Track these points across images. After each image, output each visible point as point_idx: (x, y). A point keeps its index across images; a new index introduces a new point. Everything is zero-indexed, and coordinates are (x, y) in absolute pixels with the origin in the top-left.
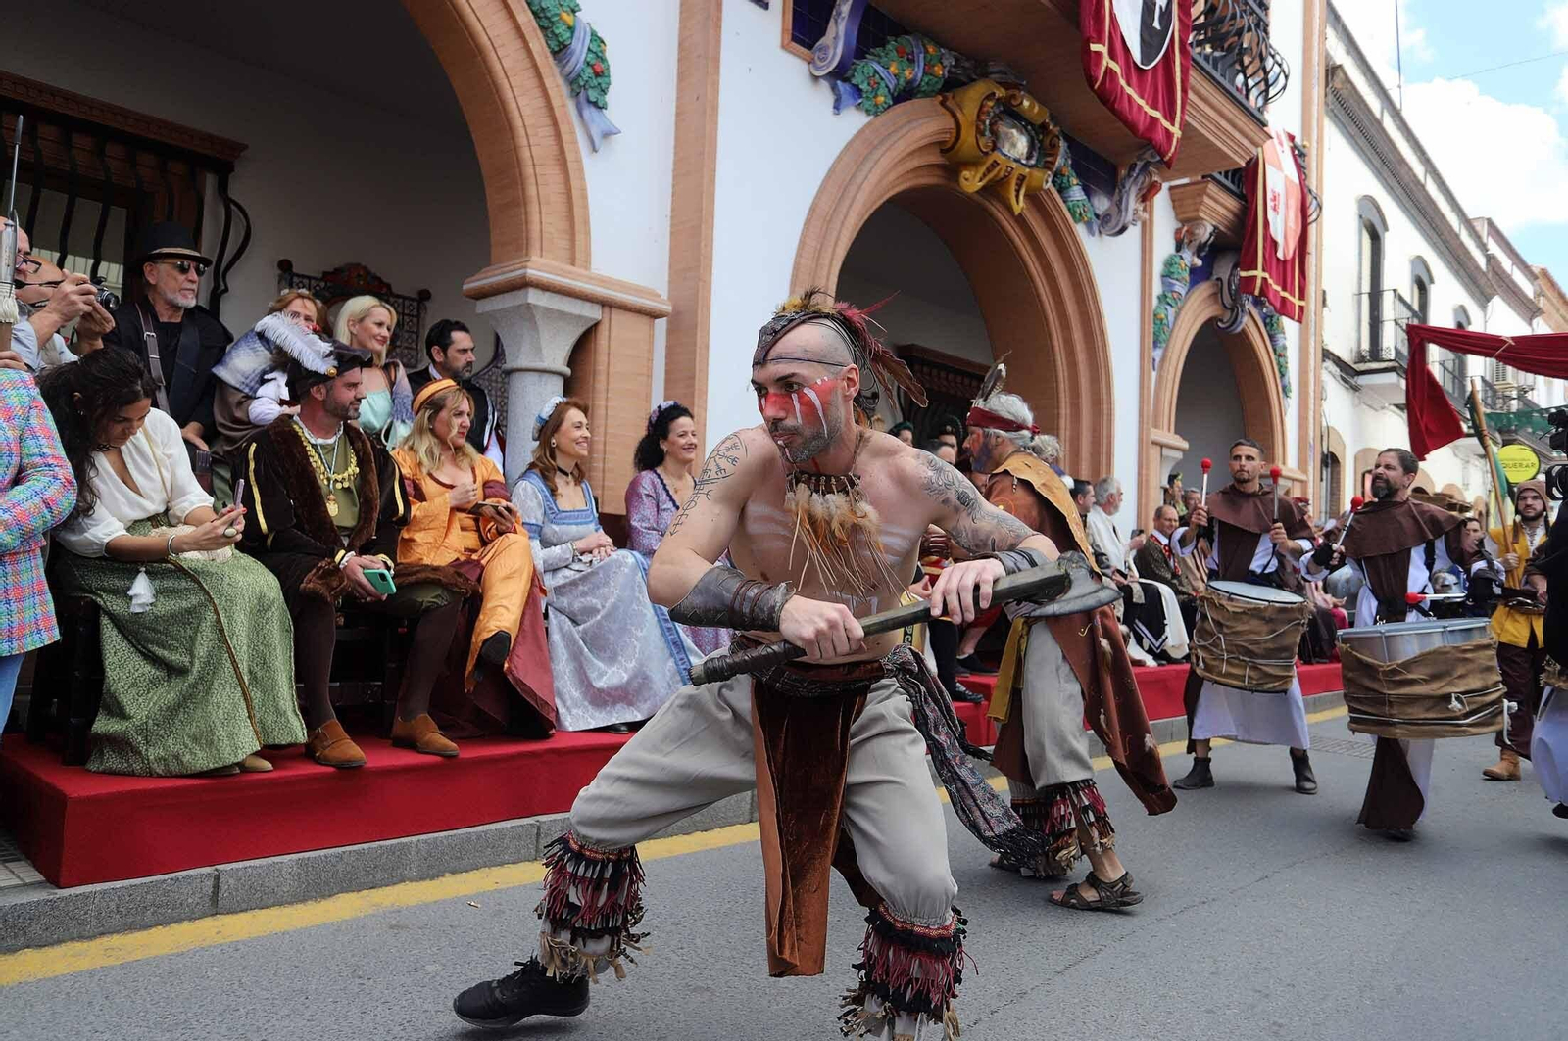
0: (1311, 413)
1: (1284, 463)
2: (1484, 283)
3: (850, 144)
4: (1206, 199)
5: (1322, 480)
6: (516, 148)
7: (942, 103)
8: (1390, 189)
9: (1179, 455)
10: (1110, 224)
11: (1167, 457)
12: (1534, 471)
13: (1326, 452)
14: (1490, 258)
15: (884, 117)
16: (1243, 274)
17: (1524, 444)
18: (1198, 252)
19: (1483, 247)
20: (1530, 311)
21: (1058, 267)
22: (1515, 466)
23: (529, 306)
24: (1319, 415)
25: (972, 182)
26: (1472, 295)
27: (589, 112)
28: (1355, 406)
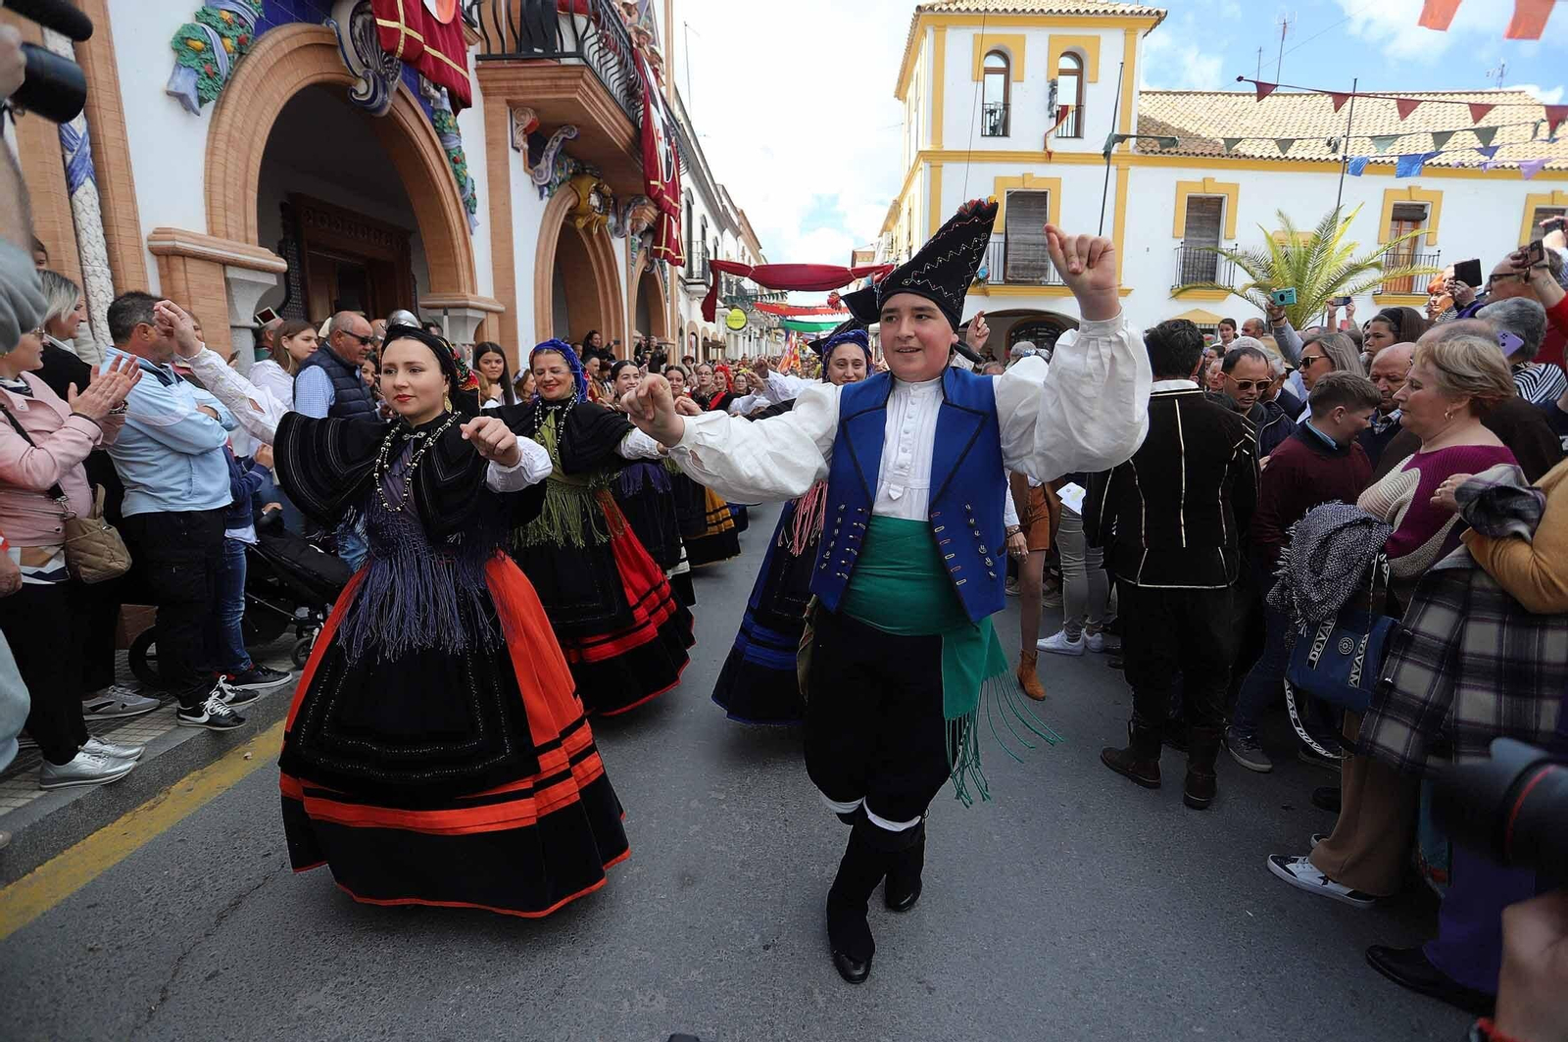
2: (723, 220)
3: (545, 215)
4: (646, 211)
6: (452, 240)
7: (570, 186)
8: (694, 181)
10: (618, 231)
12: (744, 323)
14: (724, 207)
15: (554, 198)
16: (655, 247)
17: (739, 308)
18: (640, 237)
19: (722, 202)
20: (737, 234)
21: (602, 257)
22: (735, 320)
23: (466, 317)
25: (581, 223)
26: (719, 230)
27: (470, 215)
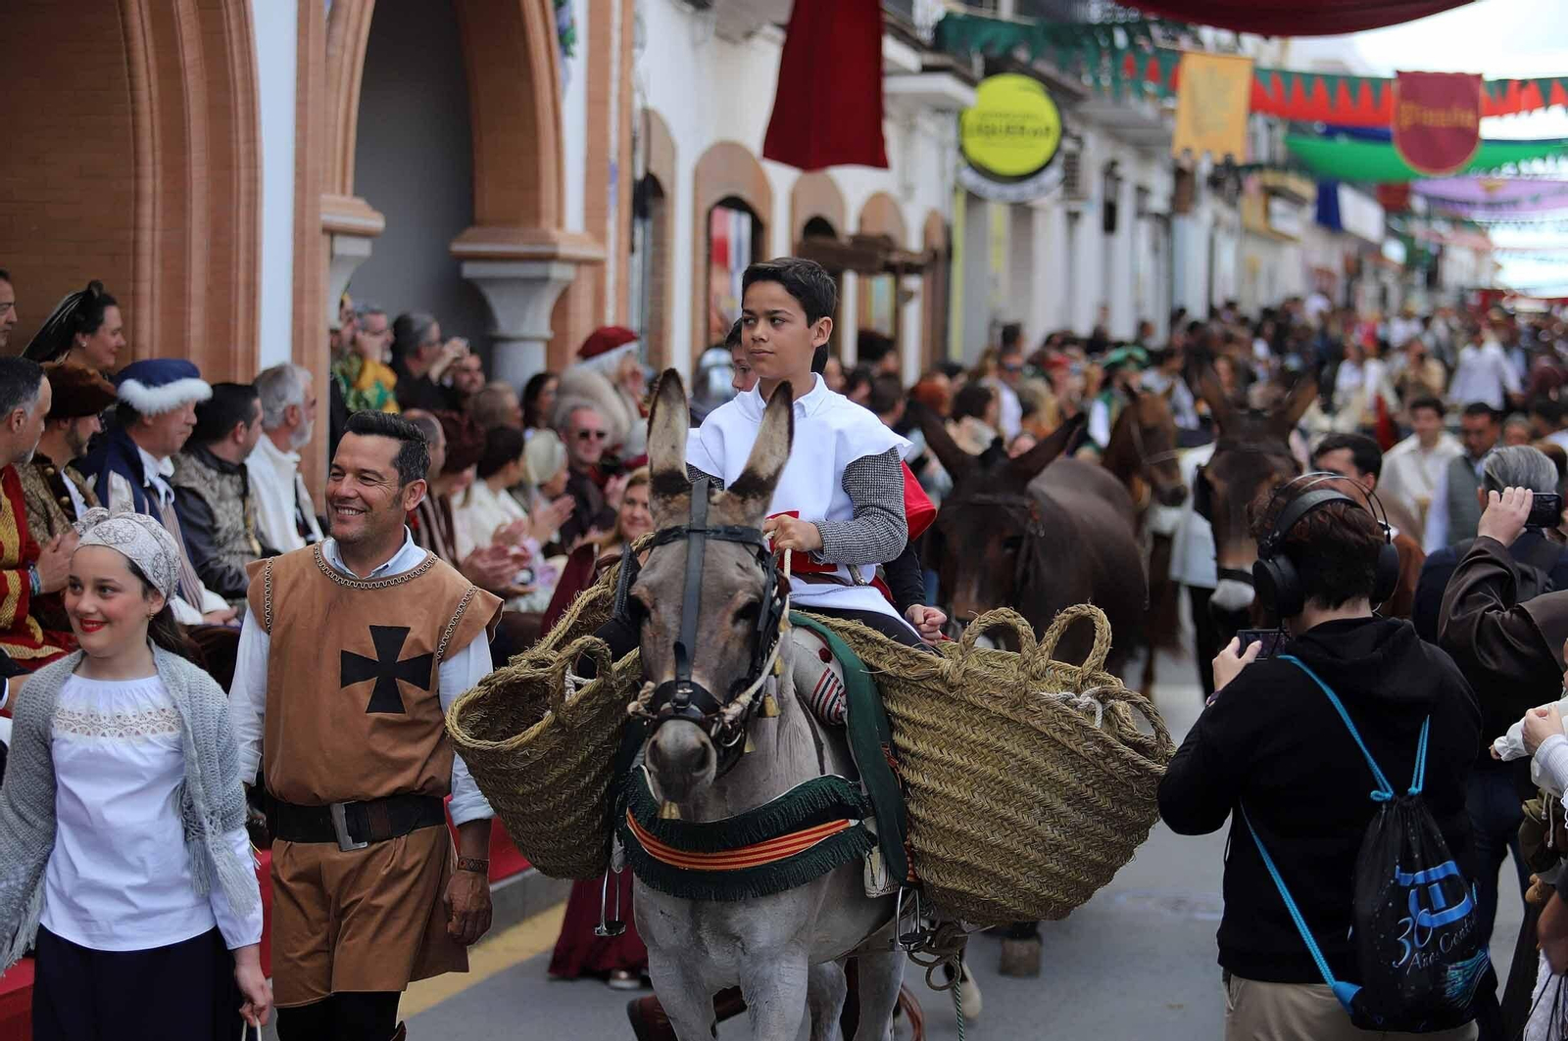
0: (614, 88)
1: (560, 223)
5: (632, 249)
9: (361, 248)
11: (343, 258)
13: (640, 174)
17: (1025, 70)
22: (1009, 130)
24: (627, 88)
28: (695, 45)
